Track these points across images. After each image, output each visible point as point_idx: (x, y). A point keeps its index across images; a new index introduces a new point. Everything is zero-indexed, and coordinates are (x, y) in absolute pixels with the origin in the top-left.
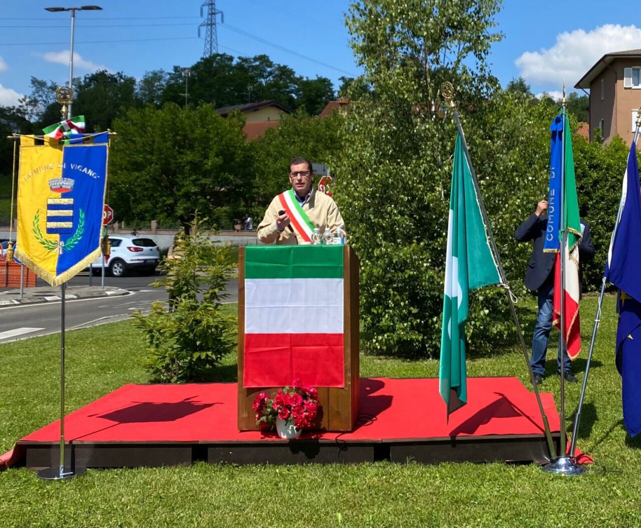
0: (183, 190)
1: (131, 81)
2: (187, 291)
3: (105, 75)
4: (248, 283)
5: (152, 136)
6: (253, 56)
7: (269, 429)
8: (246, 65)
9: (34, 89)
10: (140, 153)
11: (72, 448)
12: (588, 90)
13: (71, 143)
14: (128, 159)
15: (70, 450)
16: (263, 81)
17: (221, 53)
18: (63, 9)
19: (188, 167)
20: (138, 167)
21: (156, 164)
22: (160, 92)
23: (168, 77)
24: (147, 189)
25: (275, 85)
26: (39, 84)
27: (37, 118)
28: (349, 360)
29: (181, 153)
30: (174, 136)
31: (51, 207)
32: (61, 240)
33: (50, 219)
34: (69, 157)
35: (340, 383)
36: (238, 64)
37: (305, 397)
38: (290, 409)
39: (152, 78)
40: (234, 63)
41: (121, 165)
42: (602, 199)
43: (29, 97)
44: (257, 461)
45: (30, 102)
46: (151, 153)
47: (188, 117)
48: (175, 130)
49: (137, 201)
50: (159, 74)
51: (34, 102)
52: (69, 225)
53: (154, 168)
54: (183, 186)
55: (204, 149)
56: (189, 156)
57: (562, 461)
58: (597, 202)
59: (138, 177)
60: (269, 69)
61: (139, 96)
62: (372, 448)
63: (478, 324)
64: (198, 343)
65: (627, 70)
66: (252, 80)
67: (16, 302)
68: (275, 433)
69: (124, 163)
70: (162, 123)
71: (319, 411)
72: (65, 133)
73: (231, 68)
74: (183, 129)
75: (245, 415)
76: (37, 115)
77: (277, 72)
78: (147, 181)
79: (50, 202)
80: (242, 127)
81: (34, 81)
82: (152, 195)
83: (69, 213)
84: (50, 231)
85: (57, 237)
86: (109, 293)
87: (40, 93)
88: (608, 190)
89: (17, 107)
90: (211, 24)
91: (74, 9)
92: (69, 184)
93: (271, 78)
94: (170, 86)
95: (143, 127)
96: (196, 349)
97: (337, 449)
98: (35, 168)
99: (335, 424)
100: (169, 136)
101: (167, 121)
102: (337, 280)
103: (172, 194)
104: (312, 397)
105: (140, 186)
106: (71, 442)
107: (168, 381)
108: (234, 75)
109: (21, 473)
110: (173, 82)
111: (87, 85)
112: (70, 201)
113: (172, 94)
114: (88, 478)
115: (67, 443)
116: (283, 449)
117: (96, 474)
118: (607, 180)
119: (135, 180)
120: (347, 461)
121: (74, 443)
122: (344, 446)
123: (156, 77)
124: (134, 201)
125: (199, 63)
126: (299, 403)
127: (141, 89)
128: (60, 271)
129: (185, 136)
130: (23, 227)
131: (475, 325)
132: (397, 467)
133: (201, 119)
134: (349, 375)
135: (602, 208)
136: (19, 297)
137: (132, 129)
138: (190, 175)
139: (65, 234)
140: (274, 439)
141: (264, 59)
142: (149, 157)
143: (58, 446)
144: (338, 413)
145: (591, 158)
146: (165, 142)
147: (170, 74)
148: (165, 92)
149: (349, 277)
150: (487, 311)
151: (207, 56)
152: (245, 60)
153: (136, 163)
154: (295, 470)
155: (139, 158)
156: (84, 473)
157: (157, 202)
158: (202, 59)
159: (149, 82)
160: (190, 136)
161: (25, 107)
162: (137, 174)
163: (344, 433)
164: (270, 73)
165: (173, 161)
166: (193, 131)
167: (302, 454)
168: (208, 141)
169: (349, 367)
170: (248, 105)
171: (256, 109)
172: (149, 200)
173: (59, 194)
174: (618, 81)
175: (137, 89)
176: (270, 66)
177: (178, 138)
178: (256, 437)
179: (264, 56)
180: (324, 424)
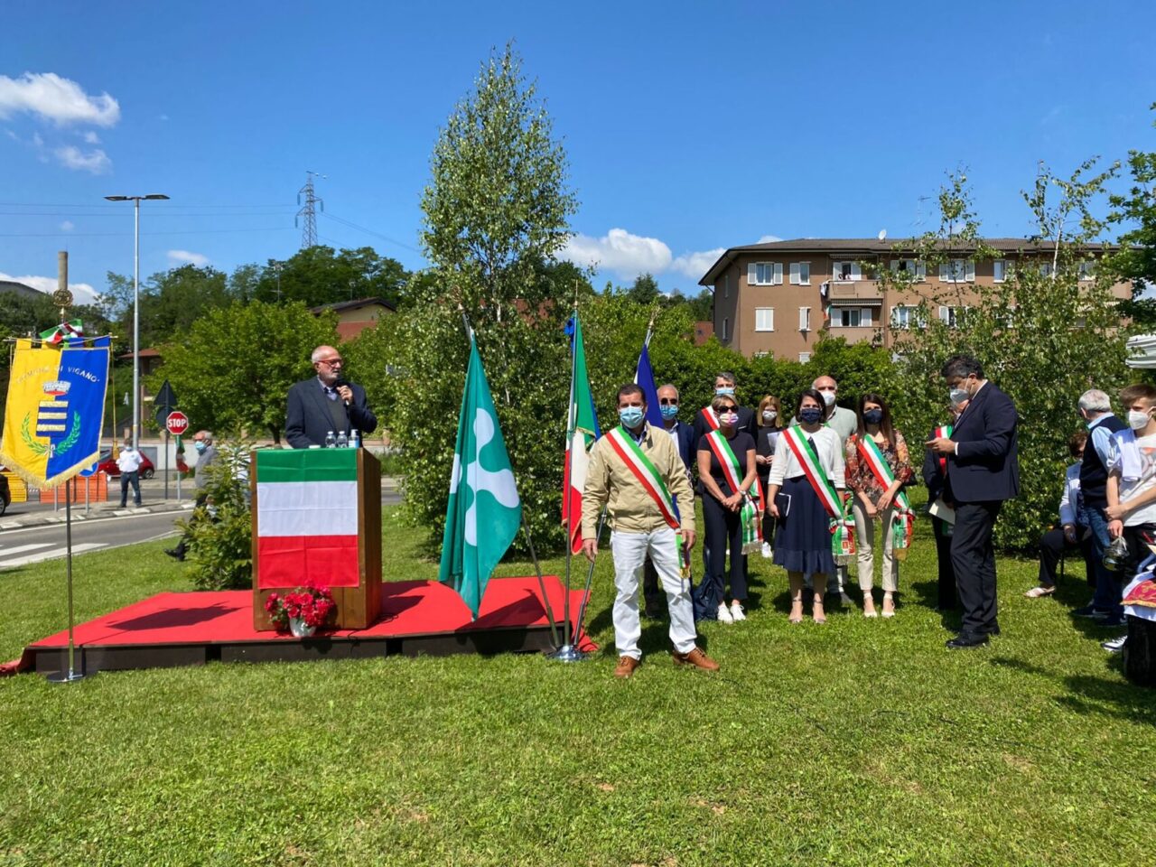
0: (271, 396)
1: (222, 277)
2: (229, 499)
3: (192, 270)
4: (261, 486)
5: (235, 338)
6: (356, 248)
7: (283, 628)
8: (349, 259)
9: (112, 284)
10: (223, 355)
11: (83, 652)
12: (712, 288)
13: (71, 346)
14: (209, 362)
15: (80, 654)
16: (368, 276)
17: (321, 245)
18: (125, 198)
19: (276, 372)
20: (220, 371)
21: (241, 368)
22: (253, 289)
23: (262, 271)
24: (231, 395)
25: (381, 280)
26: (116, 279)
27: (116, 317)
28: (364, 560)
29: (268, 356)
30: (260, 337)
31: (42, 410)
32: (52, 443)
33: (40, 422)
34: (67, 360)
35: (355, 582)
36: (340, 257)
37: (318, 596)
38: (300, 608)
39: (245, 272)
40: (336, 256)
41: (202, 369)
42: (692, 401)
43: (106, 294)
44: (270, 658)
45: (108, 299)
46: (235, 356)
47: (276, 317)
48: (261, 330)
49: (221, 408)
50: (252, 269)
51: (112, 300)
52: (61, 428)
53: (238, 372)
54: (271, 391)
55: (292, 351)
56: (276, 360)
57: (566, 648)
58: (687, 405)
59: (221, 382)
60: (374, 263)
61: (231, 294)
62: (385, 643)
63: (537, 527)
64: (239, 551)
65: (751, 266)
66: (356, 274)
67: (81, 518)
68: (289, 632)
69: (207, 367)
70: (247, 323)
71: (333, 610)
72: (64, 337)
73: (333, 261)
74: (271, 331)
75: (260, 616)
76: (116, 313)
77: (383, 267)
78: (231, 387)
79: (43, 404)
80: (335, 327)
81: (111, 276)
82: (237, 402)
83: (63, 416)
84: (40, 434)
85: (48, 439)
86: (185, 506)
87: (119, 289)
88: (698, 393)
89: (92, 305)
90: (311, 213)
91: (139, 198)
92: (65, 387)
93: (377, 272)
94: (264, 282)
95: (226, 330)
96: (237, 557)
97: (350, 645)
98: (29, 371)
99: (351, 622)
100: (255, 337)
101: (252, 321)
102: (351, 482)
103: (260, 401)
104: (325, 597)
105: (223, 392)
106: (81, 646)
107: (212, 589)
108: (336, 269)
109: (31, 678)
110: (267, 277)
111: (172, 280)
112: (65, 404)
113: (266, 290)
114: (98, 680)
115: (77, 647)
116: (296, 647)
117: (106, 675)
118: (697, 382)
119: (218, 386)
120: (359, 656)
121: (84, 646)
122: (357, 642)
123: (249, 271)
124: (216, 409)
125: (297, 255)
126: (310, 601)
127: (232, 286)
128: (49, 475)
129: (273, 337)
130: (10, 430)
131: (534, 529)
132: (407, 660)
133: (290, 320)
134: (364, 574)
135: (691, 411)
136: (85, 512)
137: (214, 330)
138: (278, 380)
139: (56, 437)
140: (288, 637)
141: (368, 252)
142: (232, 360)
143: (67, 650)
144: (353, 611)
145: (681, 360)
146: (250, 343)
147: (264, 268)
148: (259, 288)
149: (362, 478)
150: (545, 515)
151: (306, 248)
152: (348, 253)
153: (218, 367)
154: (306, 666)
155: (222, 362)
156: (94, 674)
157: (243, 410)
158: (301, 251)
159: (241, 277)
160: (279, 337)
161: (102, 305)
162: (219, 379)
163: (357, 630)
164: (376, 267)
165: (259, 365)
166: (280, 332)
167: (314, 650)
168: (298, 343)
169: (363, 567)
170: (350, 302)
171: (358, 307)
172: (233, 407)
173: (54, 396)
174: (742, 277)
175: (228, 285)
176: (376, 260)
177: (265, 339)
178: (271, 636)
179: (369, 248)
180: (339, 621)
